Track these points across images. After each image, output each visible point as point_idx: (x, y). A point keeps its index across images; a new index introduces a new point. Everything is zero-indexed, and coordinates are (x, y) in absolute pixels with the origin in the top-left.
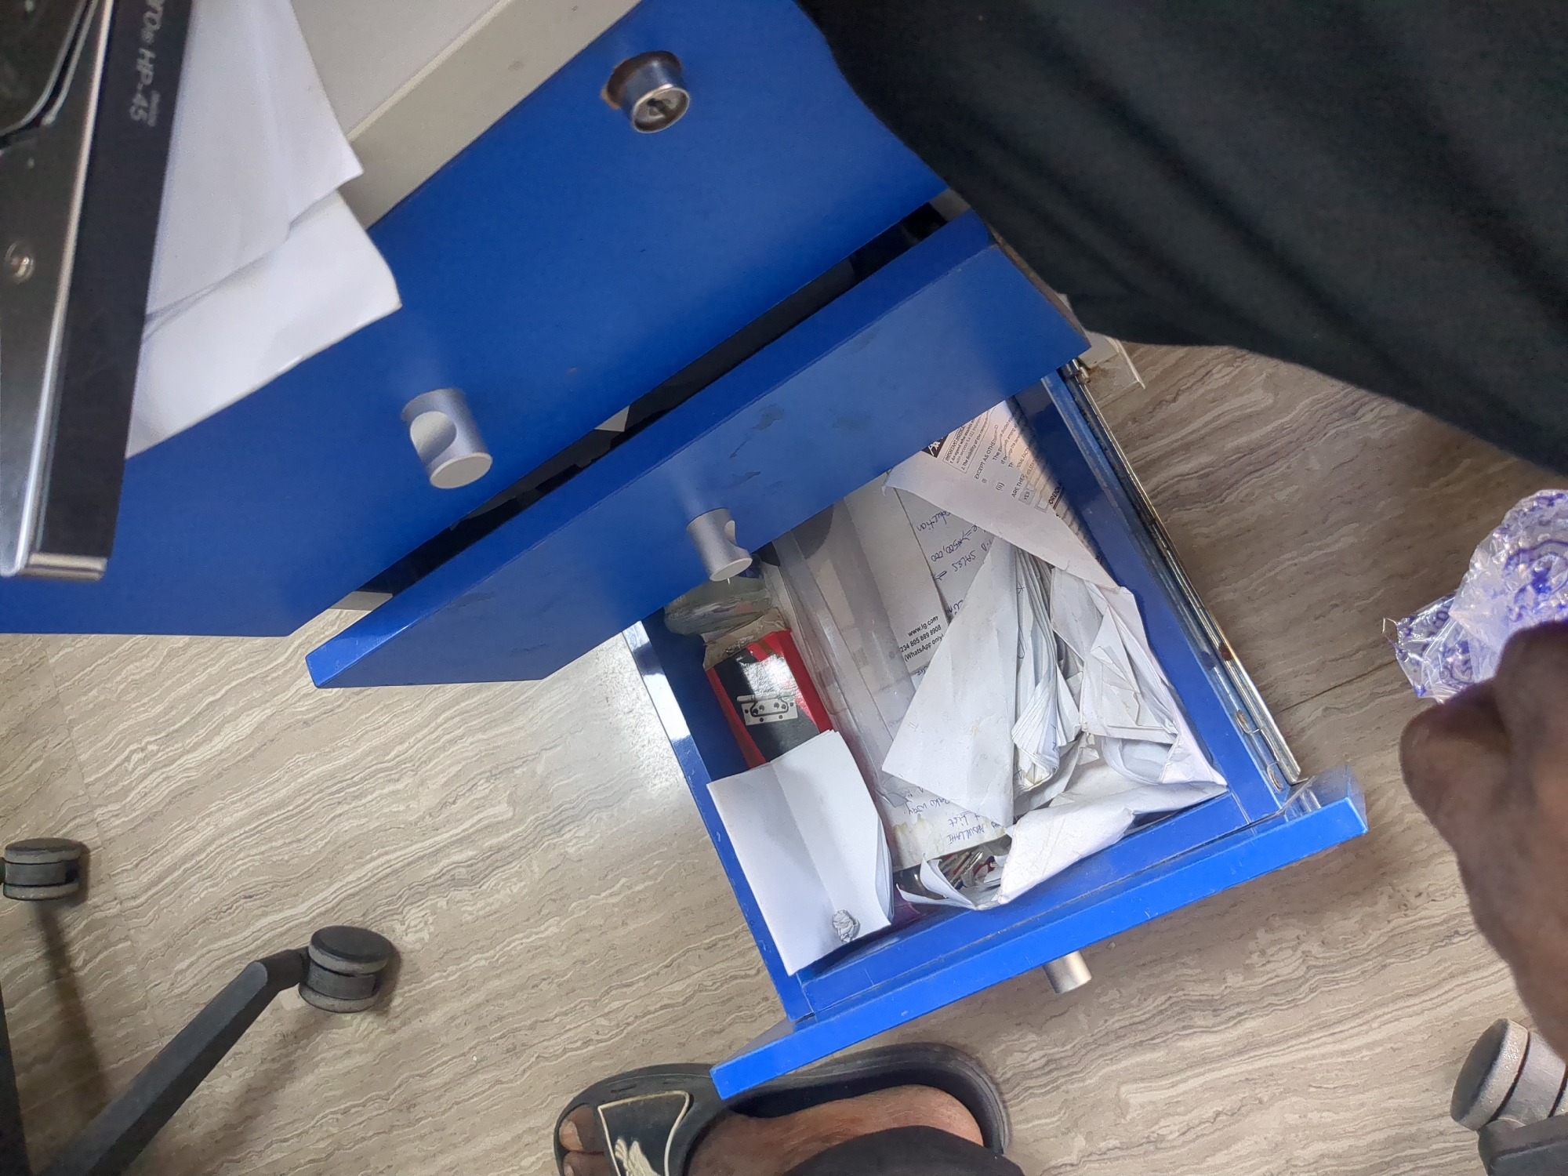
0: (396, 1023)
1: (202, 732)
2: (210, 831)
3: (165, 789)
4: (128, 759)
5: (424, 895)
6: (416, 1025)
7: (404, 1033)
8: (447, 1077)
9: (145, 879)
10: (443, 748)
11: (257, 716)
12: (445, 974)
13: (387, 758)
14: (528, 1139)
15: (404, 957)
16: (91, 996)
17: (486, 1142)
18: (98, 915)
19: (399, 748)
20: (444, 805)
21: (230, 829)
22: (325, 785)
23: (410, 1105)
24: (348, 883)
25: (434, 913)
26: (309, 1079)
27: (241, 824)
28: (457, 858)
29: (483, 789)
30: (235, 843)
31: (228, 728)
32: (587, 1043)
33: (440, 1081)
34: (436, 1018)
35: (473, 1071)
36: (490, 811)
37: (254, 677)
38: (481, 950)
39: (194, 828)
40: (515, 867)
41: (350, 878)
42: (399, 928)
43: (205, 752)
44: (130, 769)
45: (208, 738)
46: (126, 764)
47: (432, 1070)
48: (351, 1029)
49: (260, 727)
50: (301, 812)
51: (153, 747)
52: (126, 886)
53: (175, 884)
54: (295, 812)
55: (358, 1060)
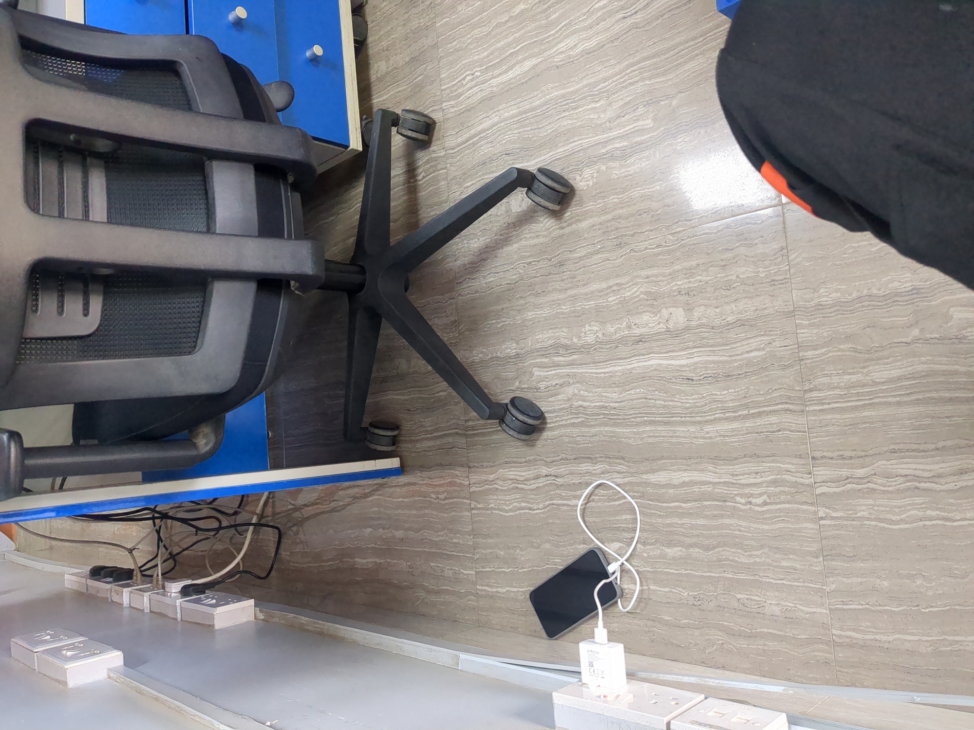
0: (564, 225)
1: (504, 67)
2: (496, 119)
3: (479, 96)
4: (464, 79)
5: (595, 163)
6: (574, 226)
7: (567, 230)
8: (583, 254)
9: (460, 140)
10: (626, 87)
11: (534, 61)
12: (595, 204)
13: (595, 89)
14: (615, 288)
15: (577, 192)
16: (422, 194)
17: (595, 287)
18: (433, 155)
19: (602, 85)
20: (619, 117)
21: (506, 119)
22: (560, 101)
23: (561, 264)
24: (558, 153)
25: (598, 172)
26: (515, 246)
27: (513, 117)
28: (617, 145)
29: (641, 110)
30: (507, 127)
31: (518, 66)
32: (658, 246)
33: (579, 255)
34: (584, 224)
35: (597, 252)
36: (641, 123)
37: (537, 41)
38: (617, 194)
39: (488, 116)
40: (647, 153)
41: (561, 150)
42: (578, 178)
43: (503, 78)
44: (464, 83)
45: (506, 71)
46: (463, 81)
47: (576, 249)
48: (542, 225)
49: (534, 67)
50: (544, 113)
51: (478, 74)
52: (450, 142)
53: (474, 144)
54: (540, 113)
55: (542, 240)
